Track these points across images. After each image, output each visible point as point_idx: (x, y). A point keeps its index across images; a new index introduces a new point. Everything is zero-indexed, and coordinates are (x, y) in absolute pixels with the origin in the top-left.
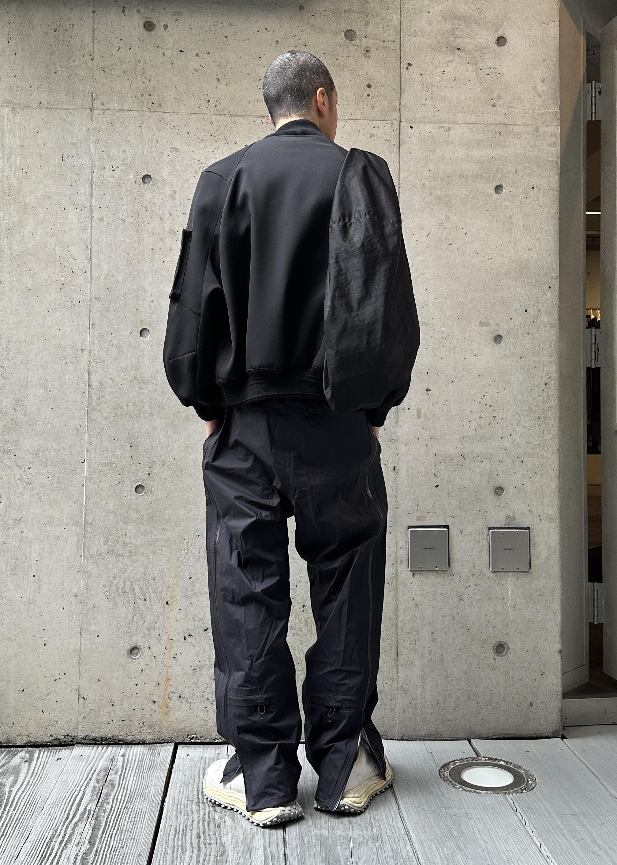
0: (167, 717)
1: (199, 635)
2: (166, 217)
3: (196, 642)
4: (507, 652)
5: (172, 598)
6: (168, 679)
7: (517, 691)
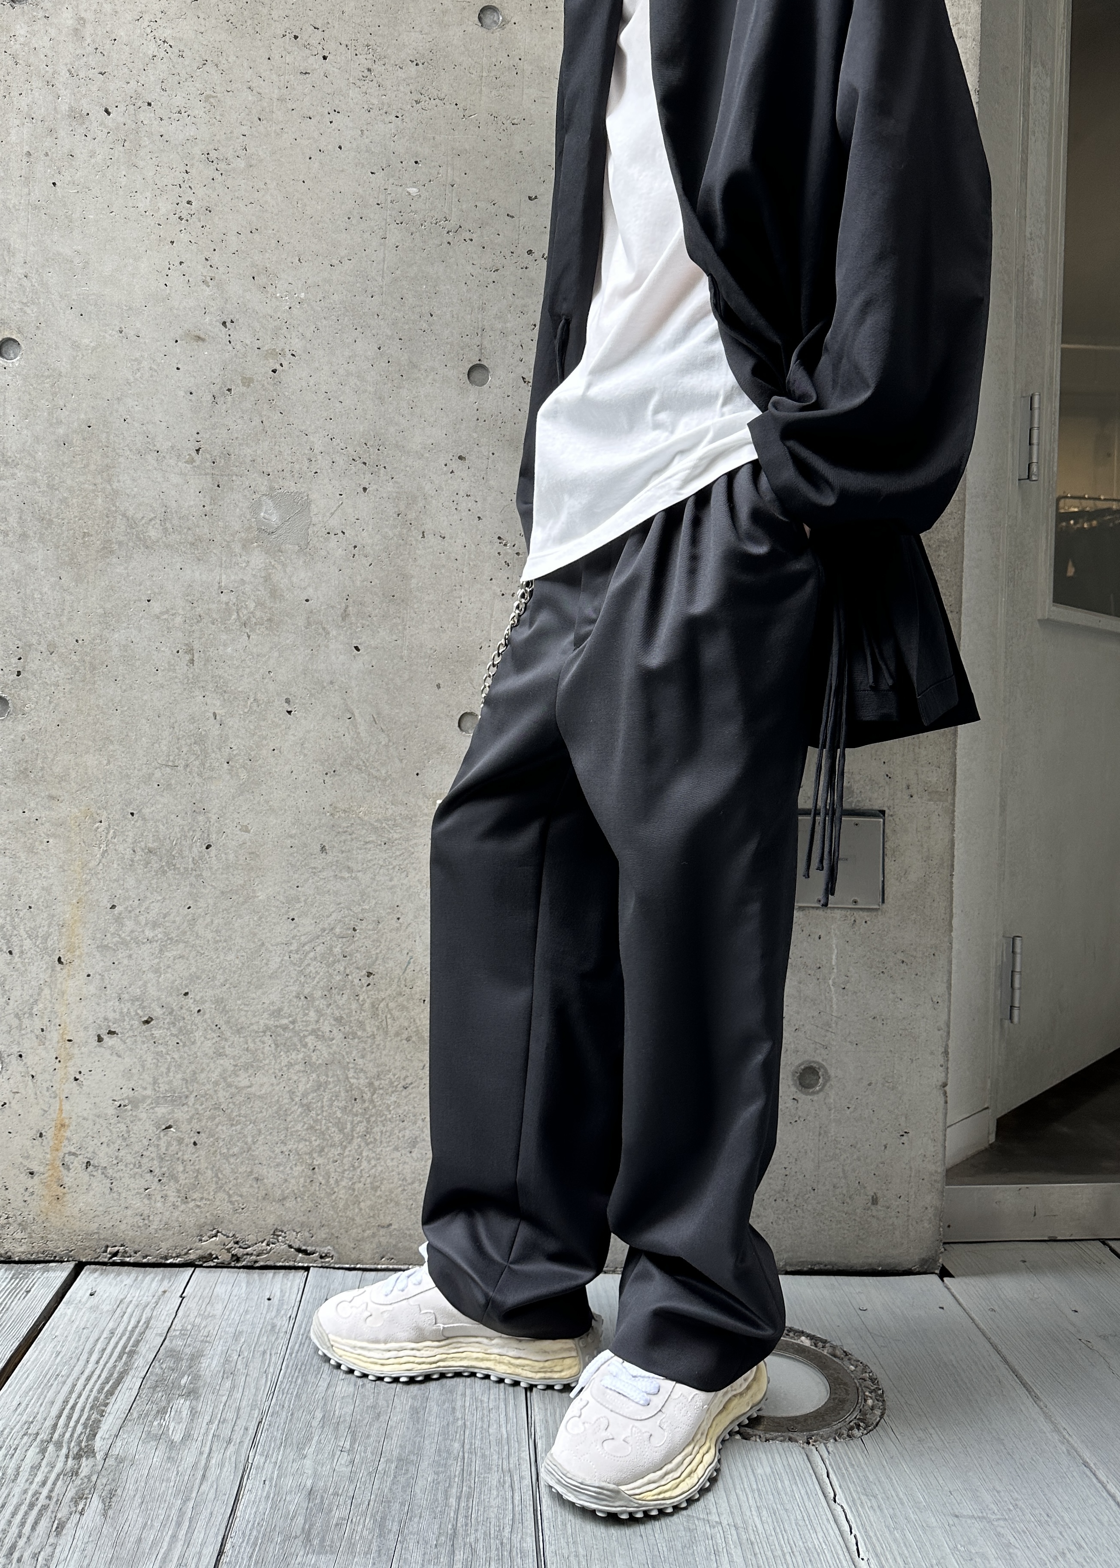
0: (59, 1207)
1: (131, 1033)
2: (61, 80)
3: (123, 1046)
4: (824, 1085)
5: (71, 949)
6: (63, 1125)
7: (844, 1170)
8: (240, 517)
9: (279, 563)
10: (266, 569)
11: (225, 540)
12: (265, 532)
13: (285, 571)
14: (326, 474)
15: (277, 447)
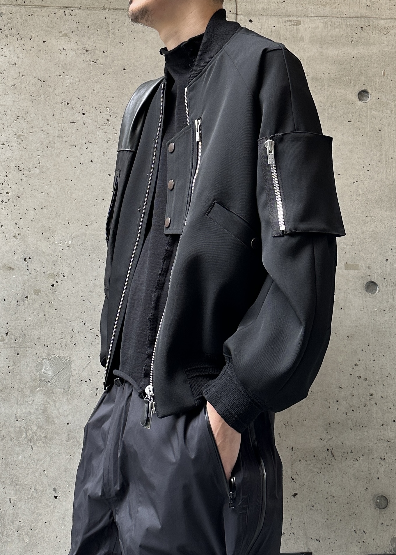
8: (29, 373)
9: (52, 401)
10: (44, 405)
11: (20, 387)
12: (44, 381)
13: (55, 406)
14: (81, 345)
15: (53, 330)
